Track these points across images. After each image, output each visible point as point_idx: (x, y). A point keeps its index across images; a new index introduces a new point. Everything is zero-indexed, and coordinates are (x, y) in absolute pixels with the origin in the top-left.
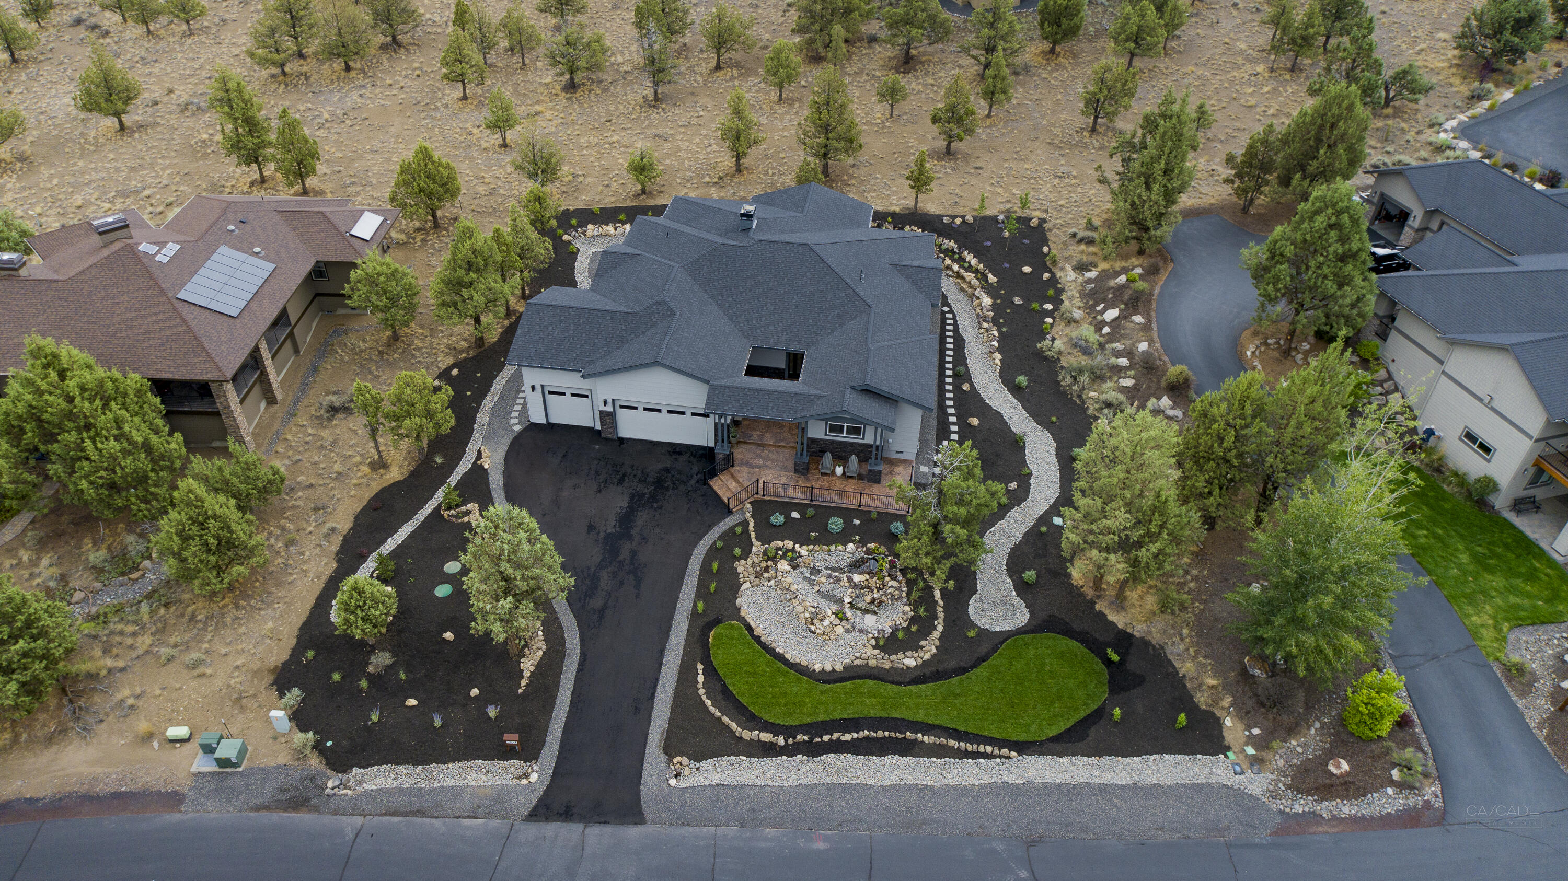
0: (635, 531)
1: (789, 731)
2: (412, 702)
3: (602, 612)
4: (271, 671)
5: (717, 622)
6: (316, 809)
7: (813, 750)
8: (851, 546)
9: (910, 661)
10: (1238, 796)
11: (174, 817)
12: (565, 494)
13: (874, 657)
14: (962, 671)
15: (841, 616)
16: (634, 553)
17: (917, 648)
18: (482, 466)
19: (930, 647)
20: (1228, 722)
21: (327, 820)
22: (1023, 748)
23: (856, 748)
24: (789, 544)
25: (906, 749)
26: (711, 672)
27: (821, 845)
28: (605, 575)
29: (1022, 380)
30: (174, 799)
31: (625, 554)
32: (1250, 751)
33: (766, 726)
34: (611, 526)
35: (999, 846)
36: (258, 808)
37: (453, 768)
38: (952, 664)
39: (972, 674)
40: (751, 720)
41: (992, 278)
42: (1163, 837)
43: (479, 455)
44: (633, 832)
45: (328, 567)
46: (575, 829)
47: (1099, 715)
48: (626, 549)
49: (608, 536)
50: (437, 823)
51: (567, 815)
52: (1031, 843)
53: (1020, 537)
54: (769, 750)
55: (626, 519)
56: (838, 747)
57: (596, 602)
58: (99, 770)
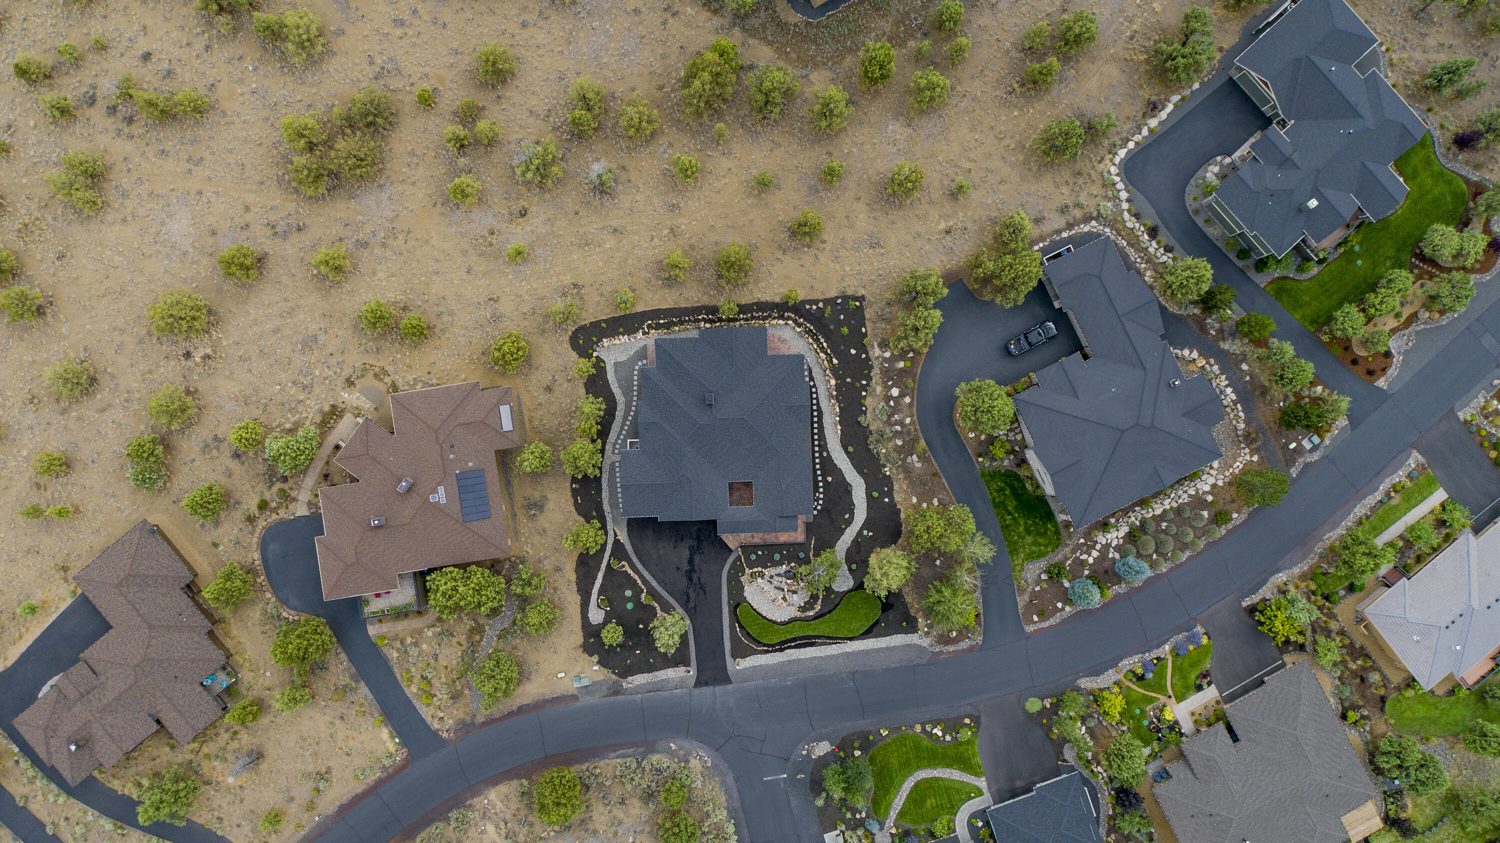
0: (696, 568)
1: (773, 646)
2: (638, 652)
3: (695, 608)
4: (581, 646)
5: (739, 604)
6: (624, 694)
7: (782, 650)
8: (784, 566)
9: (811, 613)
10: (919, 647)
11: (577, 704)
12: (661, 552)
13: (798, 614)
14: (830, 612)
15: (784, 598)
16: (699, 578)
17: (813, 609)
18: (619, 540)
19: (818, 607)
20: (920, 620)
21: (630, 698)
22: (851, 639)
23: (796, 647)
24: (760, 569)
25: (812, 645)
26: (741, 626)
27: (789, 683)
28: (691, 591)
29: (851, 449)
30: (574, 697)
31: (695, 580)
32: (926, 629)
33: (765, 645)
34: (686, 567)
35: (844, 675)
36: (605, 697)
37: (663, 672)
38: (827, 610)
39: (833, 613)
40: (759, 643)
41: (835, 361)
42: (894, 666)
43: (616, 535)
44: (730, 687)
45: (578, 599)
46: (711, 688)
47: (877, 623)
48: (695, 577)
49: (686, 572)
50: (666, 693)
51: (706, 684)
52: (854, 673)
53: (850, 543)
54: (767, 652)
55: (691, 562)
56: (790, 647)
57: (691, 605)
58: (541, 691)
